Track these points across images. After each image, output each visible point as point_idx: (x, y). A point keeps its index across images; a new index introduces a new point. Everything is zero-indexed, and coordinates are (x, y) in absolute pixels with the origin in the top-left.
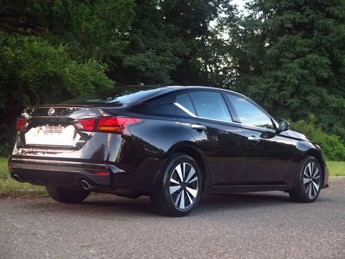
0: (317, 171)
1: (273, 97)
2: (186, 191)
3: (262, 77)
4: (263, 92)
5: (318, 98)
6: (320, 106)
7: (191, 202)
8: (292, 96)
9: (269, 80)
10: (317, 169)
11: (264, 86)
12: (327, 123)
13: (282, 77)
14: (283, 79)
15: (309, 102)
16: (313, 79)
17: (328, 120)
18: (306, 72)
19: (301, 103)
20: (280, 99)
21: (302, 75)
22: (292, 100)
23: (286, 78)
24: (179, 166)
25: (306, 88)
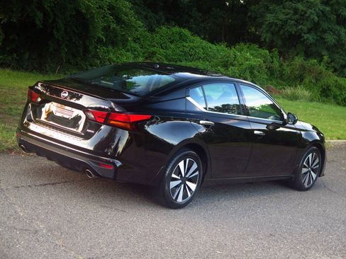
0: (317, 161)
1: (290, 30)
2: (185, 185)
3: (281, 6)
4: (280, 23)
5: (335, 37)
6: (335, 45)
7: (189, 195)
8: (309, 31)
9: (289, 11)
10: (318, 159)
11: (282, 17)
12: (340, 64)
13: (302, 11)
14: (303, 13)
15: (326, 40)
16: (333, 17)
17: (341, 61)
18: (328, 9)
19: (317, 40)
20: (296, 32)
21: (323, 12)
22: (308, 35)
23: (306, 13)
24: (183, 162)
25: (325, 25)
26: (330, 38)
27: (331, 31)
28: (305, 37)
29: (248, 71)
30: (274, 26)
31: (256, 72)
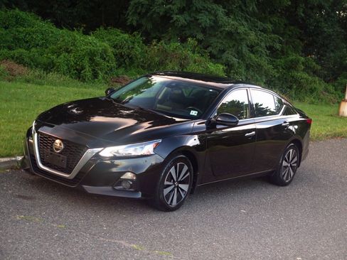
26: (205, 19)
27: (207, 10)
28: (175, 19)
29: (87, 59)
30: (140, 7)
31: (97, 59)
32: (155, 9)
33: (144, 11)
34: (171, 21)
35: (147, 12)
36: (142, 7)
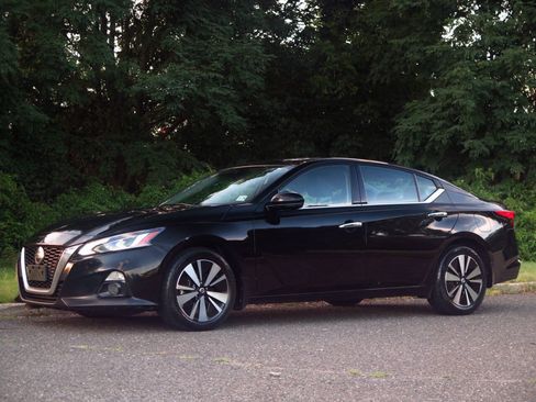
32: (435, 136)
33: (418, 143)
34: (463, 151)
35: (423, 145)
36: (415, 138)
